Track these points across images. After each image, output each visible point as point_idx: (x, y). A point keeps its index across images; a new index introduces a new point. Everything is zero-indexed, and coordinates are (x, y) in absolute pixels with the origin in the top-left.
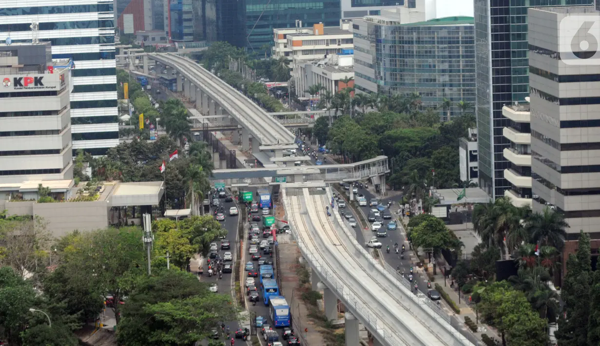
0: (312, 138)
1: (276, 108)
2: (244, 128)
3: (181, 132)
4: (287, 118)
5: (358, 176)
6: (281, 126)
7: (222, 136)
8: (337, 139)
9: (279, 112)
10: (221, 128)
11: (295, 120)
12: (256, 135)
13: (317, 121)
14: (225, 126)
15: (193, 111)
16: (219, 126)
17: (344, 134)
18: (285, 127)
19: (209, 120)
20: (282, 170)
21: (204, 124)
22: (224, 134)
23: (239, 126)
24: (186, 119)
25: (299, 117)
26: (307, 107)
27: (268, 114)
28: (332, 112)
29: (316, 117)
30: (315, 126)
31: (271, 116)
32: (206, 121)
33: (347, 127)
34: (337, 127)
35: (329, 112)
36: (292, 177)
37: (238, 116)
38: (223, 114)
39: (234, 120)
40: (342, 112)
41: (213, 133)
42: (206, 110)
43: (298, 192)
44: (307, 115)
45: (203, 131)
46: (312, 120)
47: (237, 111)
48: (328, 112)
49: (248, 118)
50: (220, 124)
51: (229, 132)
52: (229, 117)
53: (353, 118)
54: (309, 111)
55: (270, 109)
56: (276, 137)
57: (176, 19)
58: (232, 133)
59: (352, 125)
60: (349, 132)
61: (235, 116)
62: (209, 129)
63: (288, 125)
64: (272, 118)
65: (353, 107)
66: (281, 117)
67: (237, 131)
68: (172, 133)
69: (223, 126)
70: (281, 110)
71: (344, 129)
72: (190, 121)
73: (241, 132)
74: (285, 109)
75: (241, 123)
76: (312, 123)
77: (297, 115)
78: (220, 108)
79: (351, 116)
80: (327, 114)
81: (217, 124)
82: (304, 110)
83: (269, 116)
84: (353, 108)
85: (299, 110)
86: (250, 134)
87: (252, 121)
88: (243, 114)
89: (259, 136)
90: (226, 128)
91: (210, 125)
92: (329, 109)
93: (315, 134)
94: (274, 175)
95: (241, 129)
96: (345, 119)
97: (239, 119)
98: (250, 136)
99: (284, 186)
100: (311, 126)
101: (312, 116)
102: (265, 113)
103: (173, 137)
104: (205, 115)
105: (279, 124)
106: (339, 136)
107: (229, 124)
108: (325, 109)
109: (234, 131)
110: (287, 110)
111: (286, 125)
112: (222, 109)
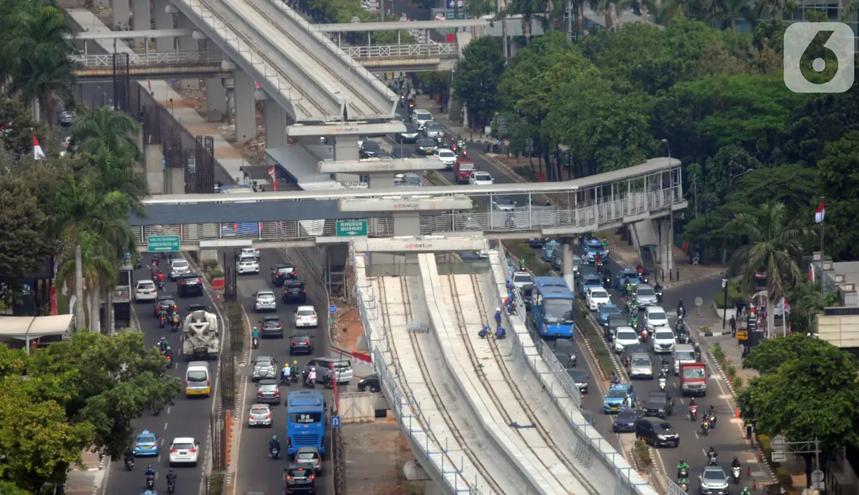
0: (450, 103)
1: (341, 13)
2: (241, 69)
3: (43, 78)
4: (373, 42)
5: (588, 219)
6: (355, 64)
7: (176, 96)
8: (525, 105)
9: (348, 21)
10: (170, 70)
11: (399, 48)
12: (278, 93)
13: (470, 50)
14: (180, 65)
15: (82, 16)
16: (162, 65)
17: (548, 90)
18: (368, 68)
19: (131, 47)
20: (354, 200)
21: (115, 55)
22: (178, 89)
23: (226, 65)
24: (60, 40)
25: (412, 40)
26: (435, 10)
27: (317, 30)
28: (514, 26)
29: (464, 40)
30: (462, 66)
31: (326, 34)
32: (123, 48)
33: (555, 71)
34: (526, 70)
35: (504, 26)
36: (387, 221)
37: (223, 32)
38: (175, 27)
39: (210, 43)
40: (545, 23)
41: (144, 83)
42: (123, 14)
43: (404, 264)
44: (436, 35)
45: (114, 76)
46: (448, 48)
47: (220, 18)
48: (498, 24)
49: (255, 41)
50: (166, 57)
51: (194, 83)
52: (196, 35)
53: (575, 41)
54: (441, 22)
55: (320, 14)
56: (339, 97)
58: (201, 85)
59: (573, 63)
60: (562, 85)
61: (213, 32)
62: (132, 71)
63: (375, 63)
64: (326, 40)
65: (575, 7)
66: (353, 39)
67: (218, 80)
68: (15, 81)
69: (174, 65)
70: (356, 18)
71: (548, 75)
72: (76, 47)
73: (230, 83)
74: (367, 14)
75: (234, 56)
76: (450, 57)
77: (404, 31)
78: (168, 9)
79: (569, 37)
80: (497, 31)
81: (158, 57)
82: (428, 17)
83: (319, 36)
84: (575, 13)
85: (411, 17)
86: (261, 89)
87: (263, 48)
88: (240, 27)
89: (286, 93)
90: (183, 70)
91: (135, 58)
92: (501, 16)
93: (458, 91)
94: (331, 213)
95: (230, 72)
96: (551, 46)
97: (225, 43)
98: (259, 95)
99: (361, 244)
100: (447, 66)
101: (451, 37)
102: (305, 24)
103: (20, 92)
104: (119, 29)
105: (348, 59)
106: (531, 98)
107: (195, 57)
108: (491, 16)
109: (210, 81)
110: (373, 18)
111: (367, 63)
112: (175, 11)
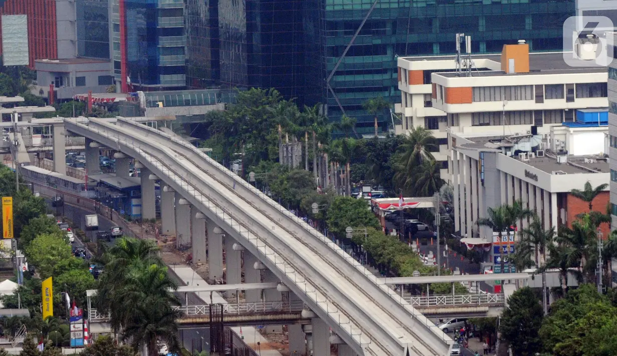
0: (497, 345)
1: (403, 267)
2: (318, 317)
3: (151, 326)
4: (431, 292)
6: (416, 313)
7: (263, 340)
8: (563, 348)
9: (409, 275)
10: (258, 317)
11: (453, 298)
12: (350, 338)
13: (514, 300)
14: (267, 313)
15: (183, 272)
16: (251, 313)
17: (582, 335)
18: (427, 315)
19: (225, 297)
21: (211, 305)
22: (264, 334)
23: (305, 314)
24: (164, 294)
25: (464, 291)
26: (484, 264)
27: (381, 282)
28: (553, 278)
29: (509, 291)
30: (507, 313)
31: (389, 286)
32: (218, 300)
33: (589, 318)
34: (565, 317)
35: (544, 279)
37: (303, 286)
38: (262, 281)
39: (291, 296)
40: (579, 276)
41: (236, 329)
42: (217, 269)
44: (484, 285)
45: (210, 323)
46: (496, 297)
47: (300, 273)
48: (539, 277)
49: (330, 292)
50: (255, 307)
51: (279, 328)
52: (280, 288)
53: (605, 293)
54: (489, 276)
55: (386, 269)
56: (403, 342)
57: (139, 30)
58: (285, 330)
59: (604, 311)
60: (594, 330)
61: (295, 285)
62: (226, 319)
63: (433, 311)
64: (391, 292)
65: (606, 263)
66: (414, 290)
67: (298, 326)
68: (127, 330)
69: (262, 313)
70: (416, 272)
71: (582, 322)
72: (177, 300)
73: (309, 328)
74: (426, 268)
75: (313, 306)
76: (497, 306)
77: (458, 283)
78: (256, 265)
79: (600, 289)
80: (537, 283)
81: (248, 307)
82: (477, 271)
83: (385, 288)
84: (605, 267)
85: (464, 271)
86: (334, 334)
87: (338, 299)
88: (318, 281)
89: (357, 338)
90: (269, 317)
91: (228, 308)
92: (541, 270)
93: (504, 335)
95: (309, 319)
96: (584, 297)
97: (305, 295)
98: (333, 339)
100: (495, 313)
101: (498, 288)
102: (373, 278)
103: (132, 338)
104: (214, 283)
105: (410, 308)
106: (568, 342)
107: (279, 306)
108: (533, 270)
109: (291, 327)
110: (431, 272)
111: (426, 311)
112: (262, 267)
